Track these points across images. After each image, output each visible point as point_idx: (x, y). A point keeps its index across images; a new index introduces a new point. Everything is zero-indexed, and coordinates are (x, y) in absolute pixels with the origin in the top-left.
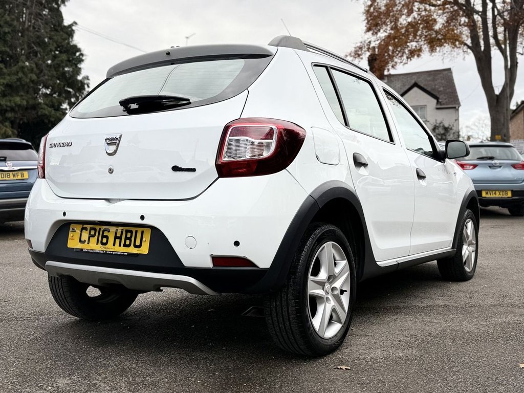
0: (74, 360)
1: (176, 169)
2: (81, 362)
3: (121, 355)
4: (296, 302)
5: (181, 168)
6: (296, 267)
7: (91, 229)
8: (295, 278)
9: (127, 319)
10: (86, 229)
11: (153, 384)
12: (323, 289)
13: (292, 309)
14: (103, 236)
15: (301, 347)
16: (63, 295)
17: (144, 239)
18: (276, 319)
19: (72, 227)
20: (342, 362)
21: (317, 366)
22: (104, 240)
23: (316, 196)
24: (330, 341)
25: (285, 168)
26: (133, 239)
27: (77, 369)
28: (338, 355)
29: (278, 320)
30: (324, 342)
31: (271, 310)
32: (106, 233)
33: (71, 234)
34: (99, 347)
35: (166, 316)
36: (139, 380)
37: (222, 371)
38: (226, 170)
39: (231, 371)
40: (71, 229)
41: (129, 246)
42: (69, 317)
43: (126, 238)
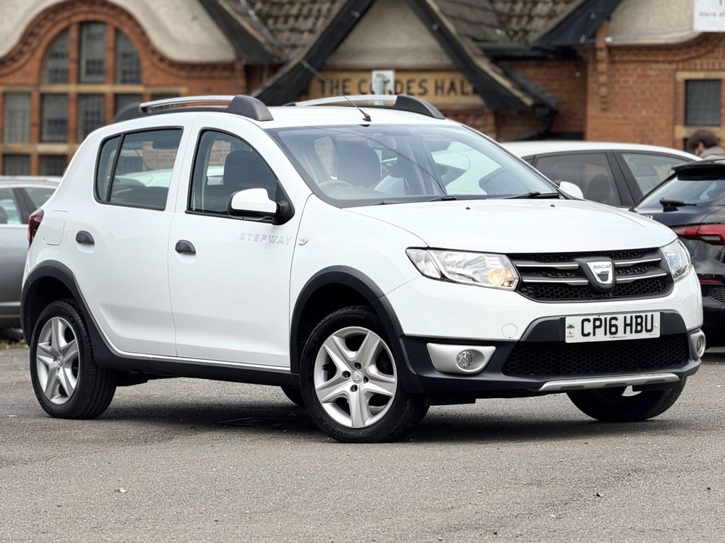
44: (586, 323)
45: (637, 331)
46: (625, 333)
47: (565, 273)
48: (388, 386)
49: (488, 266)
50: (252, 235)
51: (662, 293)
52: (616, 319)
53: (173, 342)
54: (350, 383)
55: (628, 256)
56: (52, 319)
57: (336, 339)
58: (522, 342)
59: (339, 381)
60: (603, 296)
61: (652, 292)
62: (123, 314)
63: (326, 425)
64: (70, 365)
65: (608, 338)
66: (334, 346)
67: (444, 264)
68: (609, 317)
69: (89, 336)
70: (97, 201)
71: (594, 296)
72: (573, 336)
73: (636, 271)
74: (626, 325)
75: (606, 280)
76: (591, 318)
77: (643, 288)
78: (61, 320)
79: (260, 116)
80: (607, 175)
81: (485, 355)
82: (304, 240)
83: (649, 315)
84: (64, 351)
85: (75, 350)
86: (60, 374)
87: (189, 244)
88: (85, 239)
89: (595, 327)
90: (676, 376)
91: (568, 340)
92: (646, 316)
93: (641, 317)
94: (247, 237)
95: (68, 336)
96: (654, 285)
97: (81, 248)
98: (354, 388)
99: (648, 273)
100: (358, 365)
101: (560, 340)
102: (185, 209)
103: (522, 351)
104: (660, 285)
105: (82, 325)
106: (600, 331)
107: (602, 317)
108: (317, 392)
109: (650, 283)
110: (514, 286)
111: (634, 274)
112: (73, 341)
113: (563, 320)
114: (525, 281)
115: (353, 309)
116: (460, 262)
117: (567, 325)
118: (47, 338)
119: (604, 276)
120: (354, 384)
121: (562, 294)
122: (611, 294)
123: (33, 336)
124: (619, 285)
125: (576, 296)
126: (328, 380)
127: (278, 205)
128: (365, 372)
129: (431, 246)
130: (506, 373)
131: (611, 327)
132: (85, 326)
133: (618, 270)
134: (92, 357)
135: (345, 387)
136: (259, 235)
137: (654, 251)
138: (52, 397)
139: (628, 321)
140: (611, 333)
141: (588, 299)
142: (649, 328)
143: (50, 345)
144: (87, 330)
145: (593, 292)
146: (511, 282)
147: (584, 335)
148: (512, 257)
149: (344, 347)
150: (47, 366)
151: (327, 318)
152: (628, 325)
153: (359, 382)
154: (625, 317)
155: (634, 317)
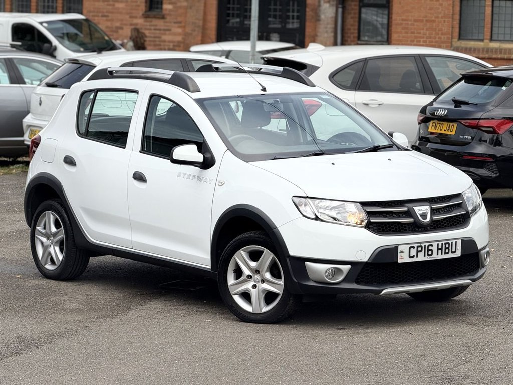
44: (412, 249)
45: (446, 253)
46: (438, 254)
47: (399, 214)
48: (277, 287)
49: (347, 209)
50: (186, 174)
51: (463, 225)
52: (432, 245)
53: (130, 239)
54: (252, 283)
55: (440, 200)
56: (46, 212)
57: (243, 252)
58: (369, 263)
59: (244, 281)
60: (423, 229)
61: (456, 225)
62: (95, 215)
63: (235, 310)
64: (58, 244)
65: (427, 258)
66: (241, 257)
67: (317, 207)
68: (427, 244)
69: (71, 227)
70: (78, 135)
71: (417, 229)
72: (403, 258)
73: (446, 210)
74: (438, 249)
75: (426, 218)
76: (415, 245)
77: (450, 222)
78: (52, 214)
79: (191, 89)
80: (415, 70)
81: (344, 271)
82: (222, 183)
83: (454, 242)
84: (55, 235)
85: (62, 235)
86: (51, 250)
87: (142, 176)
88: (69, 161)
89: (418, 251)
90: (470, 281)
91: (400, 261)
92: (452, 243)
93: (449, 243)
94: (182, 175)
95: (57, 225)
96: (458, 220)
97: (67, 168)
98: (255, 286)
99: (454, 211)
100: (257, 272)
101: (395, 261)
102: (140, 150)
103: (369, 268)
104: (461, 219)
105: (67, 218)
106: (421, 254)
107: (423, 245)
108: (229, 288)
109: (455, 219)
110: (364, 224)
111: (445, 213)
112: (61, 229)
113: (396, 247)
114: (372, 221)
115: (255, 233)
116: (328, 206)
117: (399, 251)
118: (42, 224)
119: (424, 215)
120: (255, 283)
121: (396, 229)
122: (429, 228)
123: (33, 222)
124: (434, 221)
125: (406, 230)
126: (237, 279)
127: (204, 156)
128: (262, 276)
129: (309, 196)
130: (358, 283)
131: (429, 251)
132: (69, 219)
133: (434, 211)
134: (74, 241)
135: (249, 286)
136: (191, 175)
137: (458, 195)
138: (45, 264)
139: (440, 247)
140: (428, 255)
141: (413, 232)
142: (454, 250)
143: (44, 228)
144: (70, 223)
145: (417, 227)
146: (362, 221)
147: (410, 257)
148: (364, 204)
149: (248, 258)
150: (42, 243)
151: (237, 238)
152: (440, 249)
153: (258, 282)
154: (438, 244)
155: (444, 244)
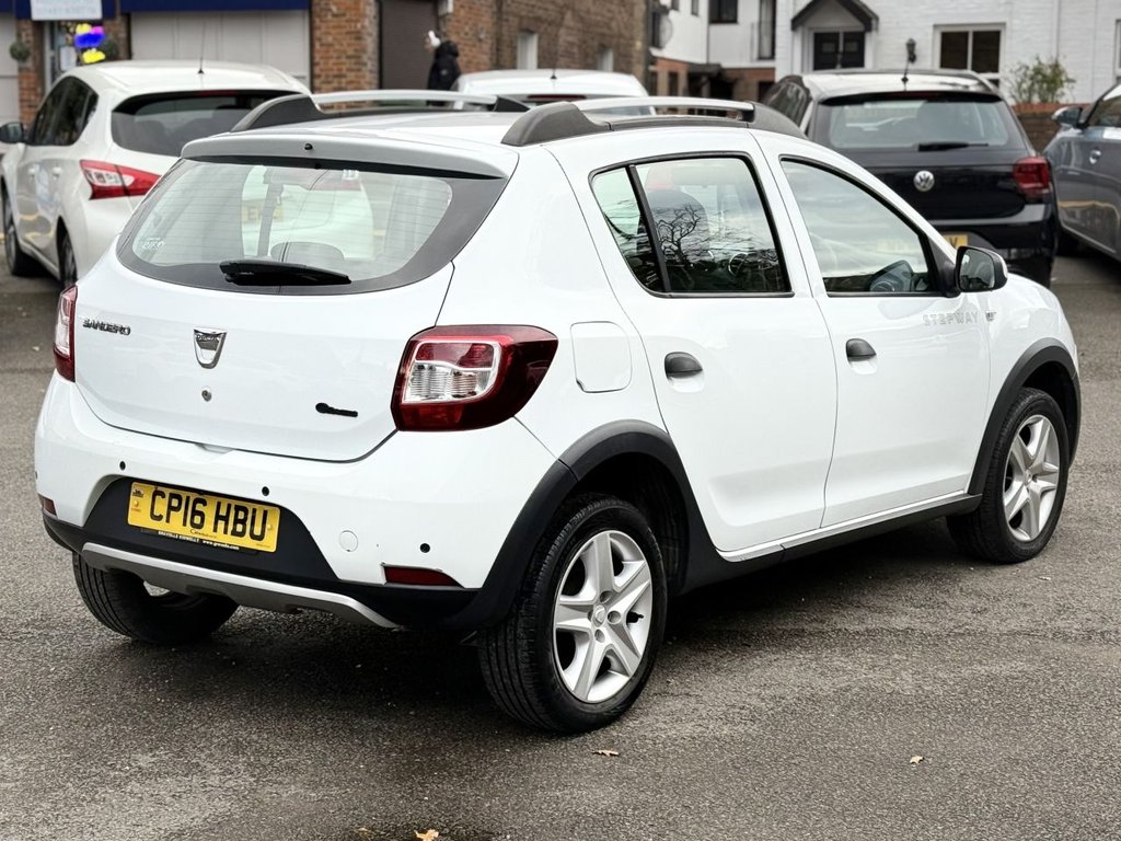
0: (149, 723)
1: (322, 408)
2: (163, 729)
3: (229, 718)
4: (529, 644)
5: (332, 409)
6: (531, 585)
7: (173, 496)
8: (529, 603)
9: (227, 644)
10: (163, 496)
11: (289, 767)
12: (589, 617)
13: (523, 655)
14: (194, 512)
15: (541, 716)
16: (104, 597)
17: (268, 526)
18: (497, 669)
19: (135, 487)
20: (611, 745)
21: (566, 748)
22: (197, 520)
23: (570, 461)
24: (599, 706)
25: (513, 416)
26: (248, 522)
27: (161, 739)
28: (614, 731)
29: (500, 672)
30: (588, 708)
31: (489, 655)
32: (199, 507)
33: (133, 500)
34: (187, 702)
35: (306, 639)
36: (265, 760)
37: (402, 751)
38: (409, 418)
39: (417, 752)
40: (133, 490)
41: (241, 534)
42: (109, 635)
43: (237, 521)
